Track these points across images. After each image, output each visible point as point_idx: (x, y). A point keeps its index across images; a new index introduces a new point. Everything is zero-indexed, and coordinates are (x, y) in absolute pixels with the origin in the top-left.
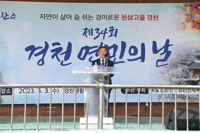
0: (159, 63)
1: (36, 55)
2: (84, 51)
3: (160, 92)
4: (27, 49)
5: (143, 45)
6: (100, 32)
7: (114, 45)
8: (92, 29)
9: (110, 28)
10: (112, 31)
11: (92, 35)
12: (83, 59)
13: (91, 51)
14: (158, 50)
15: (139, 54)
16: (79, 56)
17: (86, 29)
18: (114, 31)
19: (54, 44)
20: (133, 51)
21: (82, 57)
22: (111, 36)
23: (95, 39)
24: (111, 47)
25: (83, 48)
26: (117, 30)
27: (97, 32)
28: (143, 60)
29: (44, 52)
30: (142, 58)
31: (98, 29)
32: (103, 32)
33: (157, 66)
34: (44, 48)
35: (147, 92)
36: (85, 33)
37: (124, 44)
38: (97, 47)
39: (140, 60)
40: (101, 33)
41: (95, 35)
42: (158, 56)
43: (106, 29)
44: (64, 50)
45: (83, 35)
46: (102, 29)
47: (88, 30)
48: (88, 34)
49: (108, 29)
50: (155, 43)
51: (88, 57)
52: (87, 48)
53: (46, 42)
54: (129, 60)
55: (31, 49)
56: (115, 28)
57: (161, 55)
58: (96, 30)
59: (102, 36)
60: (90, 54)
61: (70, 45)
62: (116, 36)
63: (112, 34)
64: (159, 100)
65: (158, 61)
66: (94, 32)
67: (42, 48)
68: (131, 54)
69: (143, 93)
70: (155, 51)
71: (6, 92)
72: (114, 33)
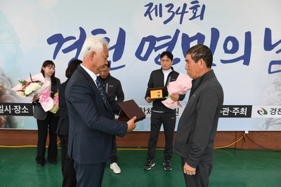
0: (274, 68)
1: (65, 51)
2: (147, 44)
3: (269, 116)
4: (50, 41)
5: (248, 35)
6: (174, 10)
7: (199, 34)
8: (161, 5)
9: (192, 3)
10: (195, 8)
11: (161, 16)
12: (145, 58)
13: (158, 44)
14: (273, 44)
15: (241, 52)
16: (138, 54)
17: (151, 5)
18: (199, 10)
19: (95, 32)
20: (230, 46)
21: (143, 55)
22: (194, 17)
23: (165, 23)
24: (193, 39)
25: (144, 40)
26: (204, 6)
27: (169, 11)
28: (247, 62)
29: (79, 45)
30: (246, 59)
31: (171, 6)
32: (180, 11)
33: (270, 72)
34: (78, 38)
35: (249, 115)
36: (148, 13)
37: (215, 33)
38: (169, 37)
39: (242, 61)
40: (177, 13)
41: (166, 15)
42: (272, 55)
43: (185, 5)
44: (113, 42)
45: (145, 15)
46: (178, 5)
47: (154, 7)
48: (153, 14)
49: (189, 6)
50: (268, 32)
51: (154, 54)
52: (152, 40)
53: (81, 29)
54: (223, 62)
55: (57, 39)
56: (201, 4)
57: (277, 52)
58: (167, 6)
59: (177, 17)
60: (157, 49)
61: (122, 34)
62: (202, 19)
63: (195, 14)
64: (267, 127)
65: (273, 63)
66: (165, 10)
67: (74, 38)
68: (227, 51)
69: (243, 116)
70: (268, 45)
71: (21, 110)
72: (199, 13)
